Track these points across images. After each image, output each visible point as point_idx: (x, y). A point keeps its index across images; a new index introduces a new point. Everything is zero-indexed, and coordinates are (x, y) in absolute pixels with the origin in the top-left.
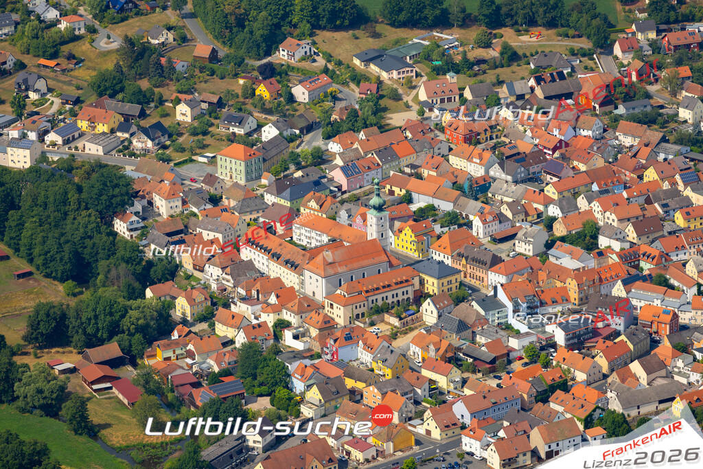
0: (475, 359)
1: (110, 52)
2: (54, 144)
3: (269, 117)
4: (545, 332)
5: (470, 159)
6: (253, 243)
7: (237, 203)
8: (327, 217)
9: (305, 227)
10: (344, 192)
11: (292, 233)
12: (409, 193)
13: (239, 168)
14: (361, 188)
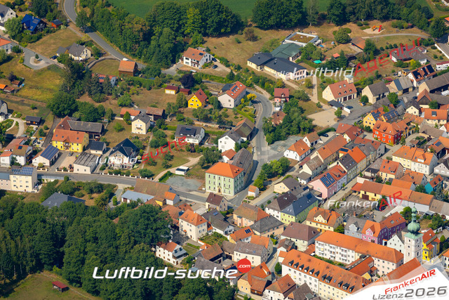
1: (43, 70)
2: (42, 166)
3: (209, 125)
5: (414, 159)
6: (297, 265)
7: (252, 223)
8: (335, 230)
9: (329, 243)
10: (326, 200)
11: (314, 248)
12: (384, 197)
13: (228, 184)
14: (335, 193)
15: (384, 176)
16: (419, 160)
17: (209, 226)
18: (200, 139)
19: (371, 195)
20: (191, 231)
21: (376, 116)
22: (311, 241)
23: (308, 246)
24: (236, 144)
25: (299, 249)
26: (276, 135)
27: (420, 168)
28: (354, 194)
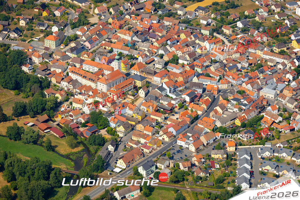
0: (164, 109)
3: (50, 22)
4: (182, 97)
5: (125, 34)
6: (74, 72)
7: (60, 57)
8: (91, 60)
9: (88, 65)
10: (90, 49)
11: (82, 66)
12: (112, 49)
13: (53, 43)
14: (94, 47)
15: (113, 41)
16: (127, 35)
17: (43, 58)
18: (46, 28)
19: (107, 48)
20: (36, 60)
21: (113, 18)
22: (81, 64)
23: (80, 66)
24: (59, 29)
25: (77, 67)
26: (74, 26)
27: (128, 38)
28: (101, 47)
